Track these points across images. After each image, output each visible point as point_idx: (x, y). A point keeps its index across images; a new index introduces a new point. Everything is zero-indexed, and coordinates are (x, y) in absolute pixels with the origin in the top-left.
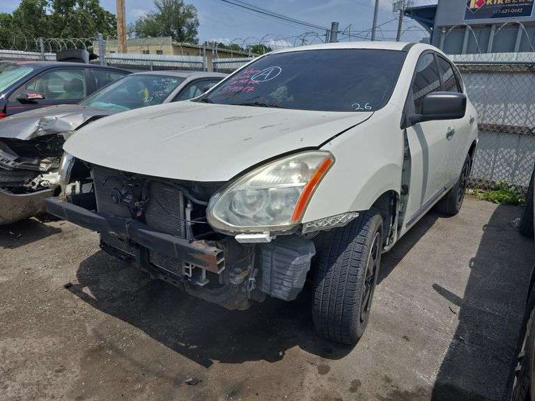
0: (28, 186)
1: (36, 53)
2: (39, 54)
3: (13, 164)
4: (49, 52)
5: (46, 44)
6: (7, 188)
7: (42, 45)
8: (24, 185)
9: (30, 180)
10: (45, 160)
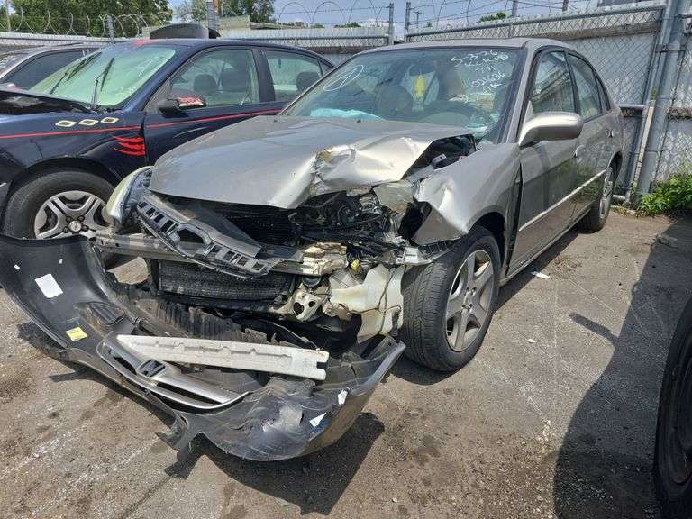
0: (281, 311)
1: (103, 39)
2: (107, 39)
3: (257, 266)
4: (121, 36)
5: (116, 25)
6: (222, 311)
7: (110, 26)
8: (272, 310)
9: (285, 298)
10: (312, 250)
